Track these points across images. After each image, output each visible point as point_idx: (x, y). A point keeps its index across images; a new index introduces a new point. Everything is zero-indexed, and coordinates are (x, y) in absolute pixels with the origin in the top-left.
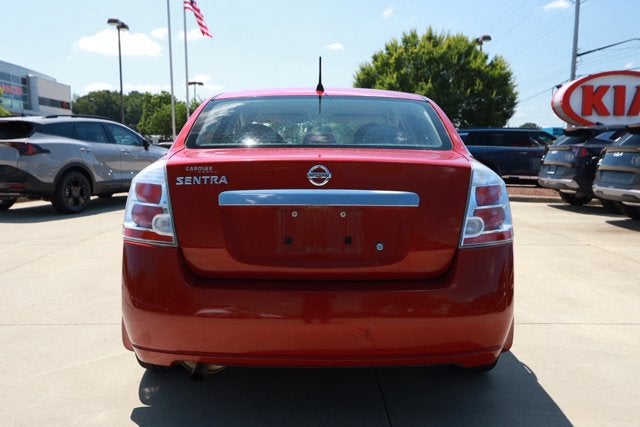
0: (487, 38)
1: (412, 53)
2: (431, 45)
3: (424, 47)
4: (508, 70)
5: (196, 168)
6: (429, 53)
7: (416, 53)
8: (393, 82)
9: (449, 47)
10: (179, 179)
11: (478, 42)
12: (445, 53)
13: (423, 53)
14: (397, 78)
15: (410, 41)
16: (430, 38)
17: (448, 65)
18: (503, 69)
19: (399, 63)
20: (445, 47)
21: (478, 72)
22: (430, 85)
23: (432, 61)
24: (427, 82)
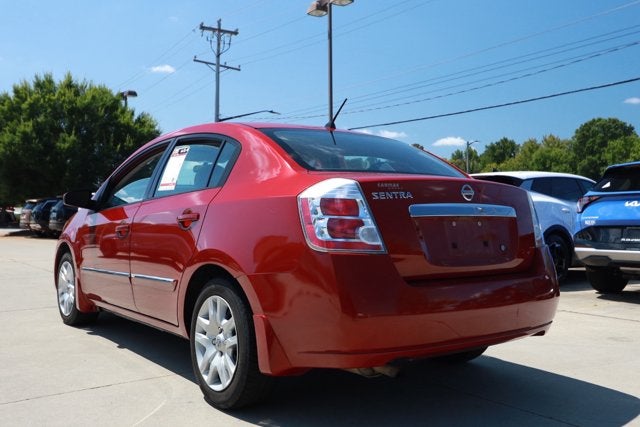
0: (133, 94)
1: (50, 99)
2: (72, 94)
3: (64, 95)
4: (157, 128)
5: (386, 185)
6: (71, 102)
7: (54, 100)
8: (28, 130)
9: (94, 98)
10: (374, 194)
11: (123, 96)
12: (90, 104)
13: (64, 101)
14: (33, 126)
15: (45, 85)
16: (69, 85)
17: (94, 117)
18: (152, 127)
19: (34, 111)
20: (89, 97)
21: (128, 128)
22: (73, 137)
23: (73, 111)
24: (70, 134)
